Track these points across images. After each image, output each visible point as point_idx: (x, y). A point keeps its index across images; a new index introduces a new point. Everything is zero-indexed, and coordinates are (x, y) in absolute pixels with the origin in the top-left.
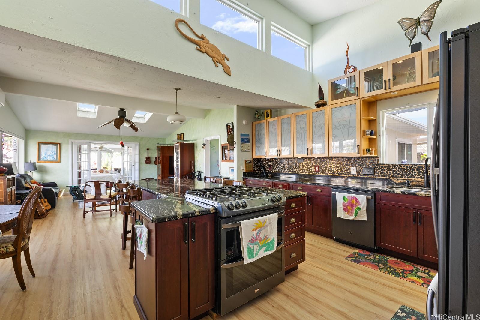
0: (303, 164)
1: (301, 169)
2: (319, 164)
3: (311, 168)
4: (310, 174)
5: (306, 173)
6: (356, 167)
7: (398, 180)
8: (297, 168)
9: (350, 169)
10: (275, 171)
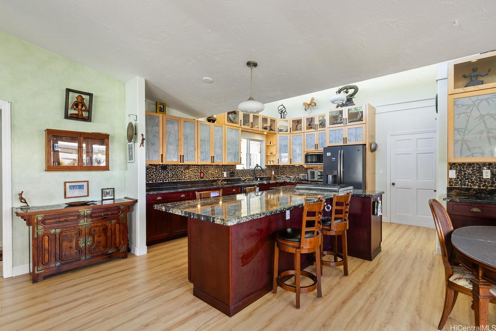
0: (189, 171)
1: (187, 176)
2: (203, 170)
3: (197, 174)
4: (196, 180)
5: (192, 180)
6: (227, 172)
7: (243, 178)
8: (183, 175)
9: (223, 174)
10: (153, 181)
